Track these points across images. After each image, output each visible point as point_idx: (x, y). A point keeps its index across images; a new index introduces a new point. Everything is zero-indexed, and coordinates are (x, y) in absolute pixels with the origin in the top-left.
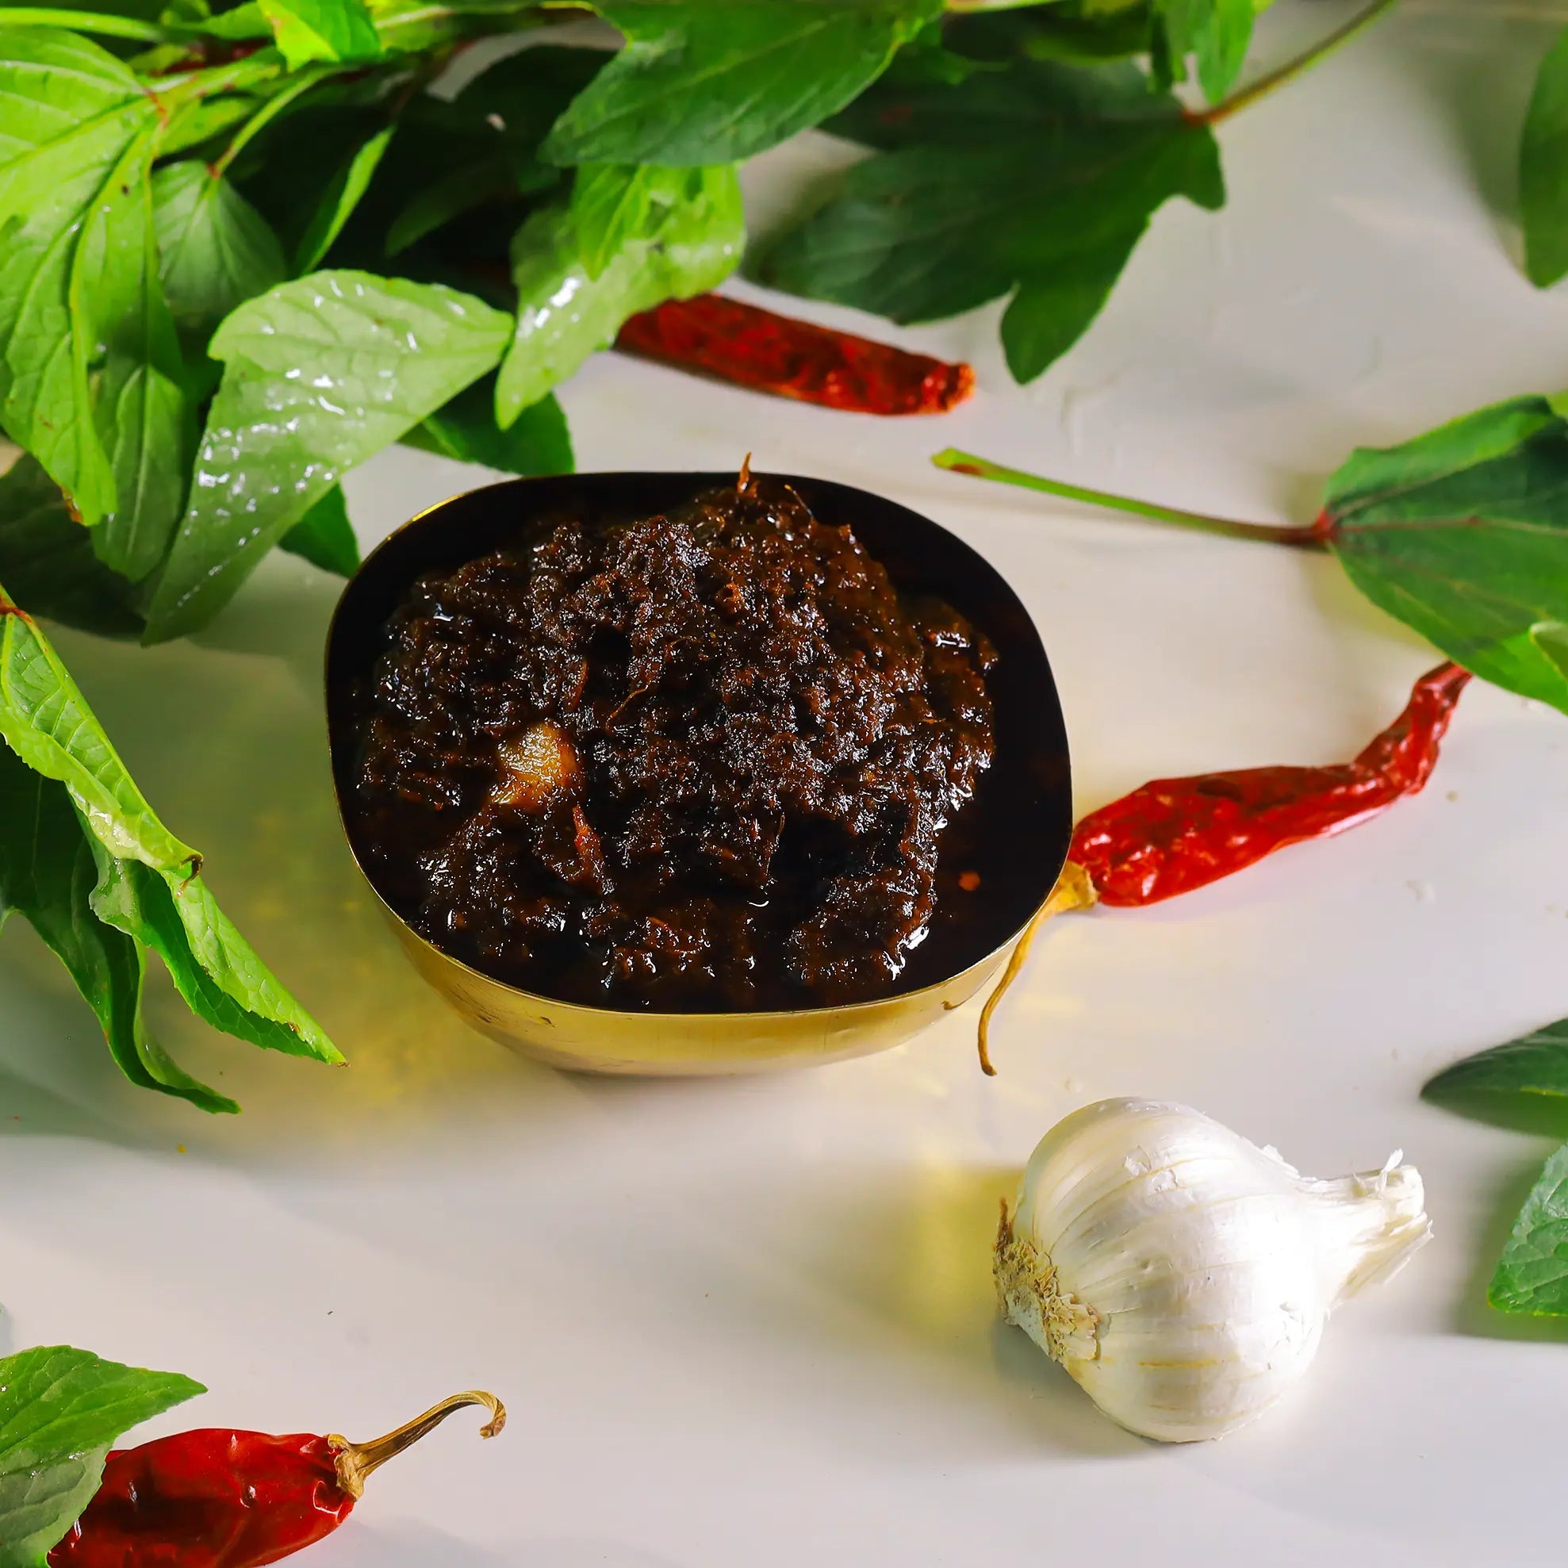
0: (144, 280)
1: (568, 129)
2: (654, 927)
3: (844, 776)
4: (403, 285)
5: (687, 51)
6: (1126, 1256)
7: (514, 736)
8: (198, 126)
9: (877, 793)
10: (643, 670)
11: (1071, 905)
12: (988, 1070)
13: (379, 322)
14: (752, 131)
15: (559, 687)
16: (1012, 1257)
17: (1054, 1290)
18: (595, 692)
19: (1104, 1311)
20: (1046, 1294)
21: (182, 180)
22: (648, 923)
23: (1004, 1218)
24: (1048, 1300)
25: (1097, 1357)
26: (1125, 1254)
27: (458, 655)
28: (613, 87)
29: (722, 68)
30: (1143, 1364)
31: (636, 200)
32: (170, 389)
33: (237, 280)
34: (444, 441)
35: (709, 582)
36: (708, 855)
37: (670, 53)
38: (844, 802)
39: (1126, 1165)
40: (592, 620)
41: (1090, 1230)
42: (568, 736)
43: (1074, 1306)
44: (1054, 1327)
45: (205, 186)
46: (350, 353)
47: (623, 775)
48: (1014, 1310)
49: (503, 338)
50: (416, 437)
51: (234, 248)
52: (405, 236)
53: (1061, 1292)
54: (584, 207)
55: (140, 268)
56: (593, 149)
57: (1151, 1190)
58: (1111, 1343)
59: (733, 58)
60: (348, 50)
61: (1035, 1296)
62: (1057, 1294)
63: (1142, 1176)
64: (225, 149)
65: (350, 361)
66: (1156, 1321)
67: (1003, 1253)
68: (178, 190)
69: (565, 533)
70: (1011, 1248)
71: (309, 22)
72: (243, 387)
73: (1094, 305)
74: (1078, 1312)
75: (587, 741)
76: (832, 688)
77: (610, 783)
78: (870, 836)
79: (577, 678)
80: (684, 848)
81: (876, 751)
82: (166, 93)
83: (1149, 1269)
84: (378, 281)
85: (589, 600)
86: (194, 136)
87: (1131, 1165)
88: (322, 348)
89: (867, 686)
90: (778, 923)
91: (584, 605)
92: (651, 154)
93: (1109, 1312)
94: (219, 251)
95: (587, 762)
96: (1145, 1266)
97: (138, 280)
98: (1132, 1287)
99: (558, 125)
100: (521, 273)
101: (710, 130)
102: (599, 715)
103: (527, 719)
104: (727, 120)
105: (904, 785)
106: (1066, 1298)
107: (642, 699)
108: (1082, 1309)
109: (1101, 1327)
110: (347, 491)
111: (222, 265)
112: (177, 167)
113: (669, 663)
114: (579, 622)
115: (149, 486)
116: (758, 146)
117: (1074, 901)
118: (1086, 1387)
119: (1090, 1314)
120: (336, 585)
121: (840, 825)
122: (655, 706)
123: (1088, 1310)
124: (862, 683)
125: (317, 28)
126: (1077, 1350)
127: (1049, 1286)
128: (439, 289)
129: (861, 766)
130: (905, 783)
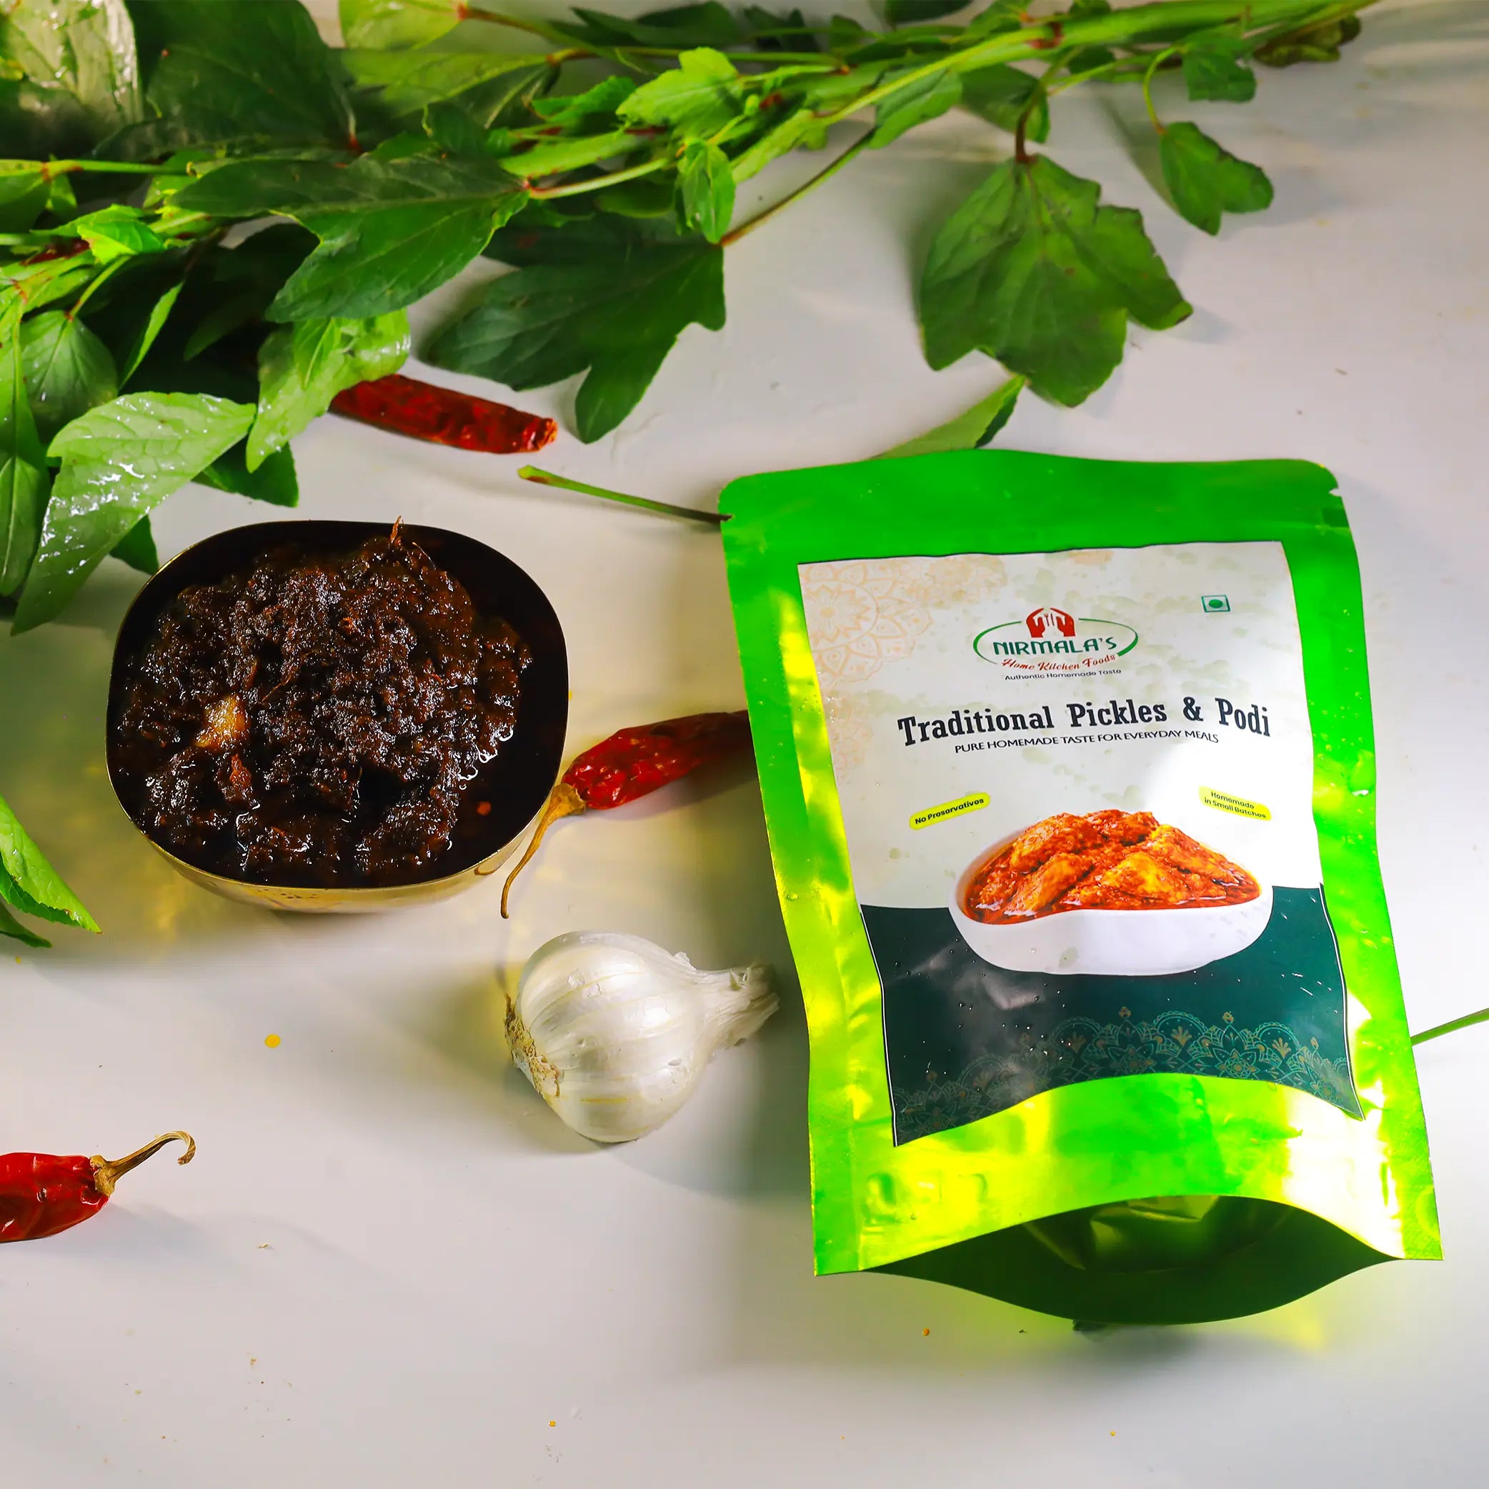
0: (14, 401)
1: (284, 300)
2: (275, 833)
3: (404, 744)
4: (178, 396)
5: (359, 243)
6: (570, 1036)
7: (215, 701)
8: (58, 289)
9: (422, 756)
10: (288, 668)
11: (569, 810)
12: (504, 915)
13: (162, 422)
14: (402, 294)
15: (242, 674)
16: (513, 1028)
17: (534, 1052)
18: (261, 679)
19: (560, 1068)
20: (530, 1054)
21: (48, 324)
22: (272, 831)
23: (509, 1005)
24: (531, 1058)
25: (558, 1094)
26: (570, 1035)
27: (184, 650)
28: (313, 269)
29: (383, 253)
30: (582, 1100)
31: (332, 331)
32: (30, 470)
33: (86, 383)
34: (216, 481)
35: (335, 614)
36: (316, 788)
37: (348, 246)
38: (399, 761)
39: (569, 981)
40: (262, 636)
41: (549, 1020)
42: (243, 705)
43: (542, 1064)
44: (535, 1074)
45: (64, 326)
46: (144, 443)
47: (272, 733)
48: (517, 1060)
49: (250, 419)
50: (201, 479)
51: (85, 362)
52: (196, 348)
53: (537, 1055)
54: (298, 343)
55: (11, 394)
56: (300, 311)
57: (585, 996)
58: (565, 1087)
59: (389, 246)
60: (141, 248)
61: (524, 1054)
62: (535, 1055)
63: (579, 988)
64: (77, 301)
65: (144, 448)
66: (589, 1075)
67: (508, 1026)
68: (46, 330)
69: (260, 574)
70: (512, 1024)
71: (113, 237)
72: (75, 469)
73: (636, 397)
74: (545, 1067)
75: (254, 711)
76: (399, 688)
77: (265, 738)
78: (414, 783)
79: (251, 670)
80: (302, 781)
81: (428, 726)
82: (26, 281)
83: (583, 1045)
84: (162, 396)
85: (261, 625)
86: (57, 294)
87: (573, 982)
88: (124, 442)
89: (423, 688)
90: (356, 834)
91: (258, 626)
92: (337, 313)
93: (563, 1068)
94: (75, 364)
95: (253, 723)
96: (581, 1042)
97: (10, 402)
98: (574, 1055)
99: (278, 297)
100: (264, 372)
101: (374, 294)
102: (261, 695)
103: (223, 692)
104: (386, 286)
105: (442, 750)
106: (539, 1058)
107: (288, 687)
108: (548, 1066)
109: (559, 1078)
110: (151, 519)
111: (77, 375)
112: (45, 315)
113: (303, 666)
114: (254, 634)
115: (15, 533)
116: (407, 301)
117: (570, 808)
118: (556, 1111)
119: (553, 1069)
120: (143, 578)
121: (394, 775)
122: (296, 690)
123: (551, 1066)
124: (421, 685)
125: (120, 240)
126: (548, 1089)
127: (531, 1050)
128: (204, 398)
129: (414, 737)
130: (444, 749)
